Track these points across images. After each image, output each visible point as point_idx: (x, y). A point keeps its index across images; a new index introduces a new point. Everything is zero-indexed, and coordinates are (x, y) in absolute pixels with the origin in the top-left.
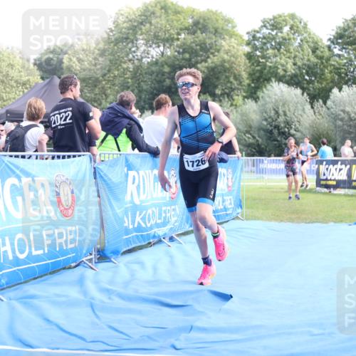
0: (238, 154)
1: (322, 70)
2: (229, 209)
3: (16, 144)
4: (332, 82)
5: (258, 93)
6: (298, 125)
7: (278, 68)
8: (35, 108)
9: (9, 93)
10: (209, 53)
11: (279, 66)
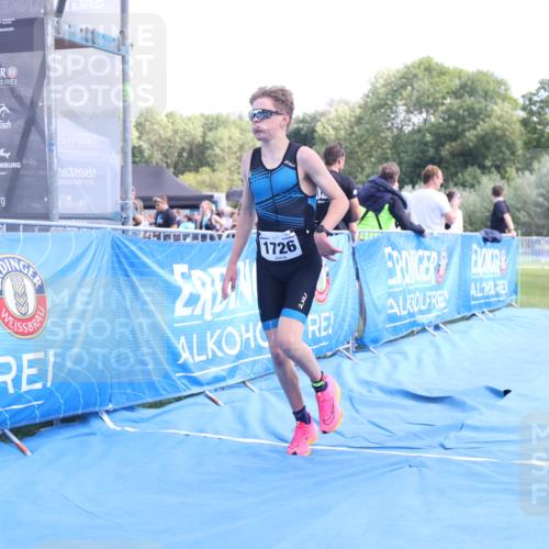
2: (501, 295)
10: (478, 119)
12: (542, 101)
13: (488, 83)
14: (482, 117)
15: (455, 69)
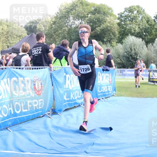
0: (114, 67)
1: (151, 30)
2: (110, 92)
3: (17, 62)
4: (155, 35)
5: (123, 40)
6: (140, 55)
7: (131, 29)
8: (25, 47)
9: (13, 40)
10: (101, 23)
11: (132, 29)
12: (125, 16)
13: (105, 9)
14: (102, 22)
15: (92, 3)
